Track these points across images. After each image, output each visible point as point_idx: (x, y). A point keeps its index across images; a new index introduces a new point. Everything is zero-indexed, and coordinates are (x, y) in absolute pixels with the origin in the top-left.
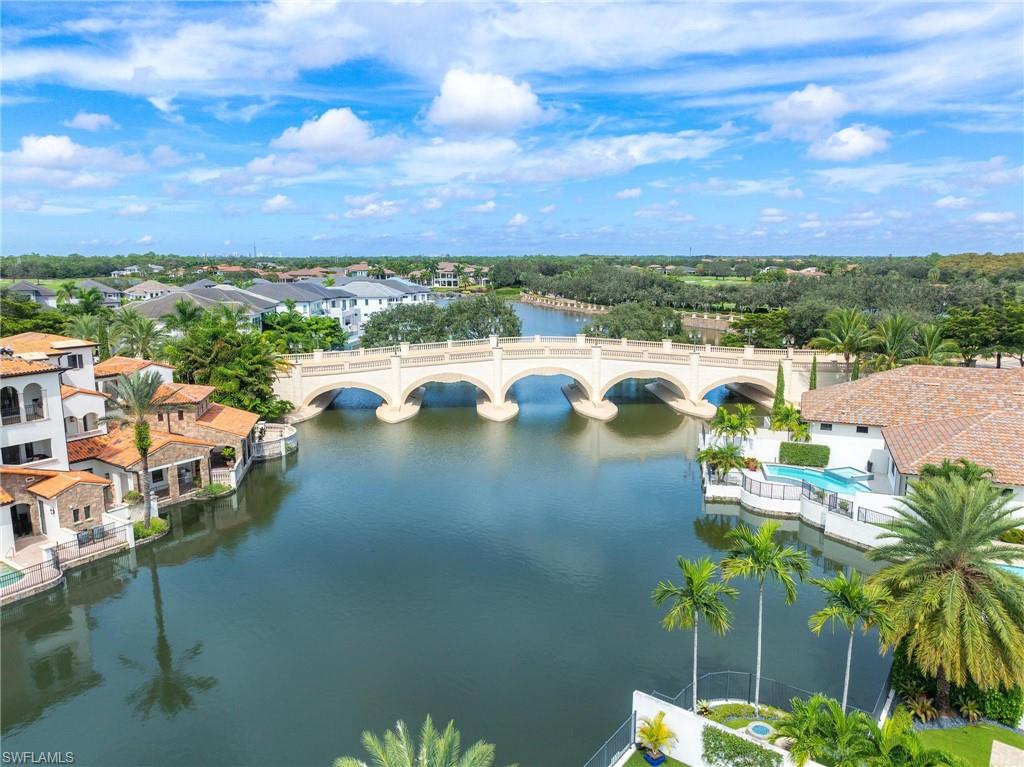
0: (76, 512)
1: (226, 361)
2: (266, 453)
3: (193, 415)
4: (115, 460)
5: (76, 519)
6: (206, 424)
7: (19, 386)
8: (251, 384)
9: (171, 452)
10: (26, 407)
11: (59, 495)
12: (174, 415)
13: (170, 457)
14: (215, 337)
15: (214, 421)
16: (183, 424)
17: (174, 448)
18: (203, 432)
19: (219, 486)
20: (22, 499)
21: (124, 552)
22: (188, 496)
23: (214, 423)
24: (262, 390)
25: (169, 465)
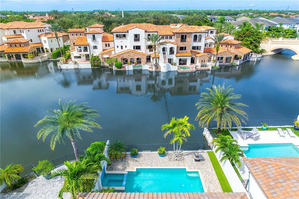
0: (202, 61)
1: (248, 37)
2: (251, 60)
3: (234, 47)
4: (213, 53)
5: (202, 62)
6: (237, 50)
7: (198, 35)
8: (253, 43)
9: (225, 54)
10: (198, 39)
11: (200, 57)
12: (230, 46)
13: (225, 55)
14: (247, 30)
15: (239, 49)
16: (231, 49)
17: (226, 53)
18: (235, 51)
19: (235, 63)
20: (194, 56)
21: (209, 70)
22: (227, 64)
23: (239, 50)
24: (256, 45)
25: (224, 56)
